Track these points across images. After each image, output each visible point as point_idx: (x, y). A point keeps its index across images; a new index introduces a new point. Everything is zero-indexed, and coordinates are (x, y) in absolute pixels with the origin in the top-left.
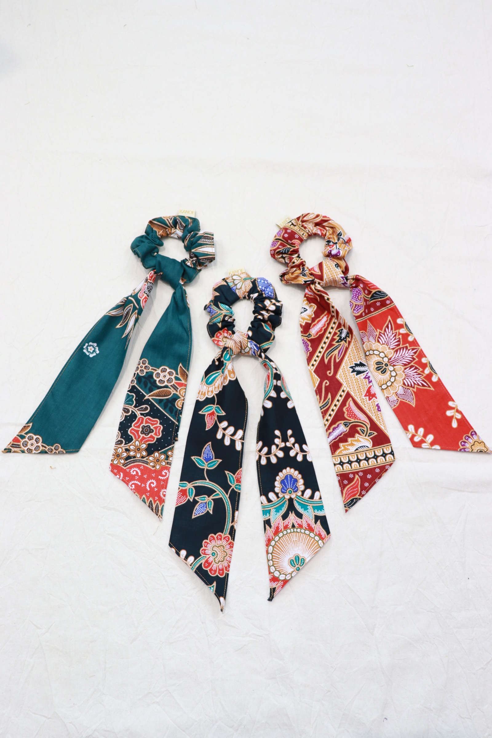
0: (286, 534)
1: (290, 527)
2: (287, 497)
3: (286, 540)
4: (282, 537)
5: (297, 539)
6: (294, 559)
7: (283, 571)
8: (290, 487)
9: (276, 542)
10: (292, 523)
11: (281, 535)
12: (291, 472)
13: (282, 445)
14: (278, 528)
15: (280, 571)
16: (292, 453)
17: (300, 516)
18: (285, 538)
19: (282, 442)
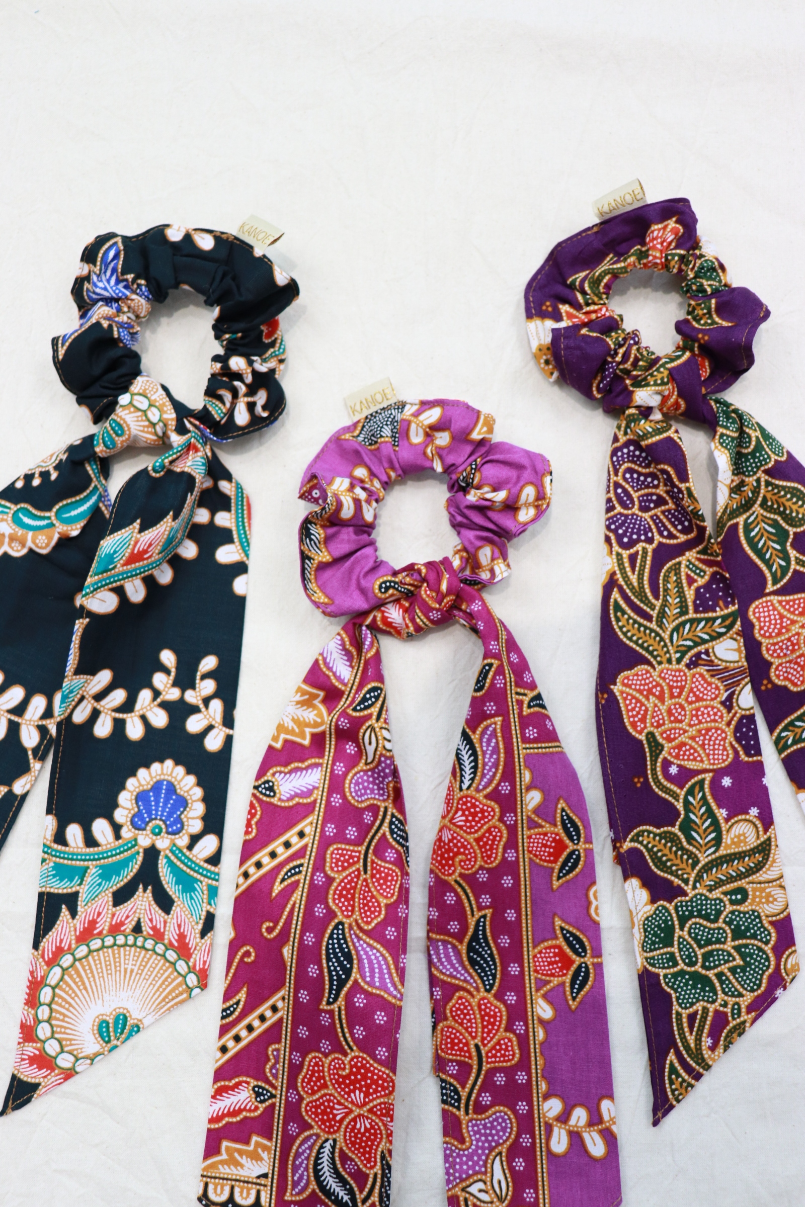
0: (111, 947)
1: (128, 930)
2: (145, 841)
3: (105, 961)
4: (98, 950)
5: (136, 969)
6: (111, 1021)
7: (71, 1045)
8: (162, 815)
9: (75, 960)
10: (136, 919)
11: (96, 944)
12: (174, 775)
13: (173, 694)
14: (93, 923)
15: (64, 1043)
16: (194, 724)
17: (165, 902)
18: (105, 957)
19: (175, 684)
